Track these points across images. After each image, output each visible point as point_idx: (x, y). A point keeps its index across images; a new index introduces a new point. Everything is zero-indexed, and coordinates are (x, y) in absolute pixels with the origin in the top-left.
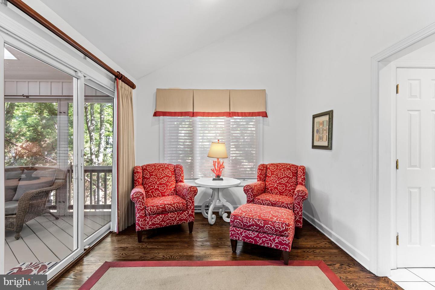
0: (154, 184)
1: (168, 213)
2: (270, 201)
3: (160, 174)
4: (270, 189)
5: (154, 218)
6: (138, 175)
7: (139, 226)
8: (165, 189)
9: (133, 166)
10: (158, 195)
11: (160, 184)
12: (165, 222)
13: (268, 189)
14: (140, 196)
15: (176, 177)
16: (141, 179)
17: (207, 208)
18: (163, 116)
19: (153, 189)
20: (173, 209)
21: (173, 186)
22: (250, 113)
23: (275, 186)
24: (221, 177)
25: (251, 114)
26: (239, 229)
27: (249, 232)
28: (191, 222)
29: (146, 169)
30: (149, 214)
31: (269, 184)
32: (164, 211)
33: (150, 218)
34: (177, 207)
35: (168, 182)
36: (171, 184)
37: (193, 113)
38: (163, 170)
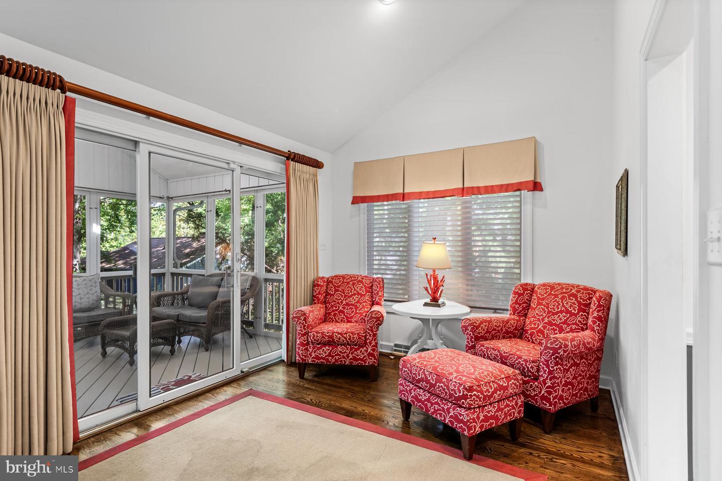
0: (338, 303)
1: (338, 345)
2: (499, 351)
3: (348, 291)
4: (529, 332)
5: (319, 349)
6: (318, 289)
7: (300, 357)
8: (352, 312)
9: (316, 276)
10: (342, 320)
11: (347, 304)
12: (333, 357)
13: (526, 331)
14: (301, 316)
15: (372, 297)
16: (322, 294)
17: (407, 350)
18: (363, 203)
19: (336, 310)
20: (343, 341)
21: (366, 309)
22: (502, 186)
23: (540, 327)
24: (440, 302)
25: (504, 187)
26: (409, 383)
27: (420, 392)
28: (371, 365)
29: (331, 282)
30: (312, 342)
31: (531, 323)
32: (331, 341)
33: (314, 348)
34: (349, 339)
35: (358, 302)
36: (363, 307)
37: (403, 195)
38: (353, 284)
